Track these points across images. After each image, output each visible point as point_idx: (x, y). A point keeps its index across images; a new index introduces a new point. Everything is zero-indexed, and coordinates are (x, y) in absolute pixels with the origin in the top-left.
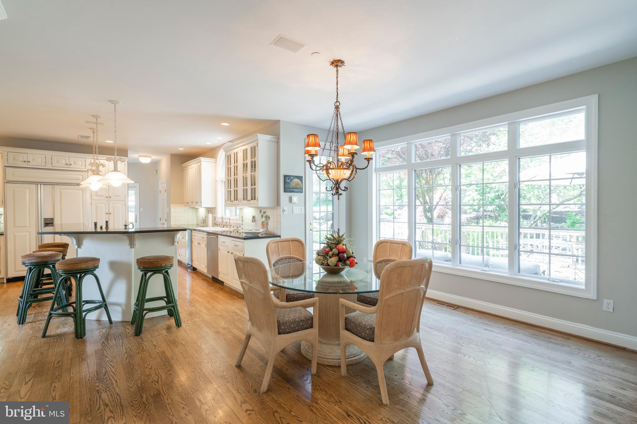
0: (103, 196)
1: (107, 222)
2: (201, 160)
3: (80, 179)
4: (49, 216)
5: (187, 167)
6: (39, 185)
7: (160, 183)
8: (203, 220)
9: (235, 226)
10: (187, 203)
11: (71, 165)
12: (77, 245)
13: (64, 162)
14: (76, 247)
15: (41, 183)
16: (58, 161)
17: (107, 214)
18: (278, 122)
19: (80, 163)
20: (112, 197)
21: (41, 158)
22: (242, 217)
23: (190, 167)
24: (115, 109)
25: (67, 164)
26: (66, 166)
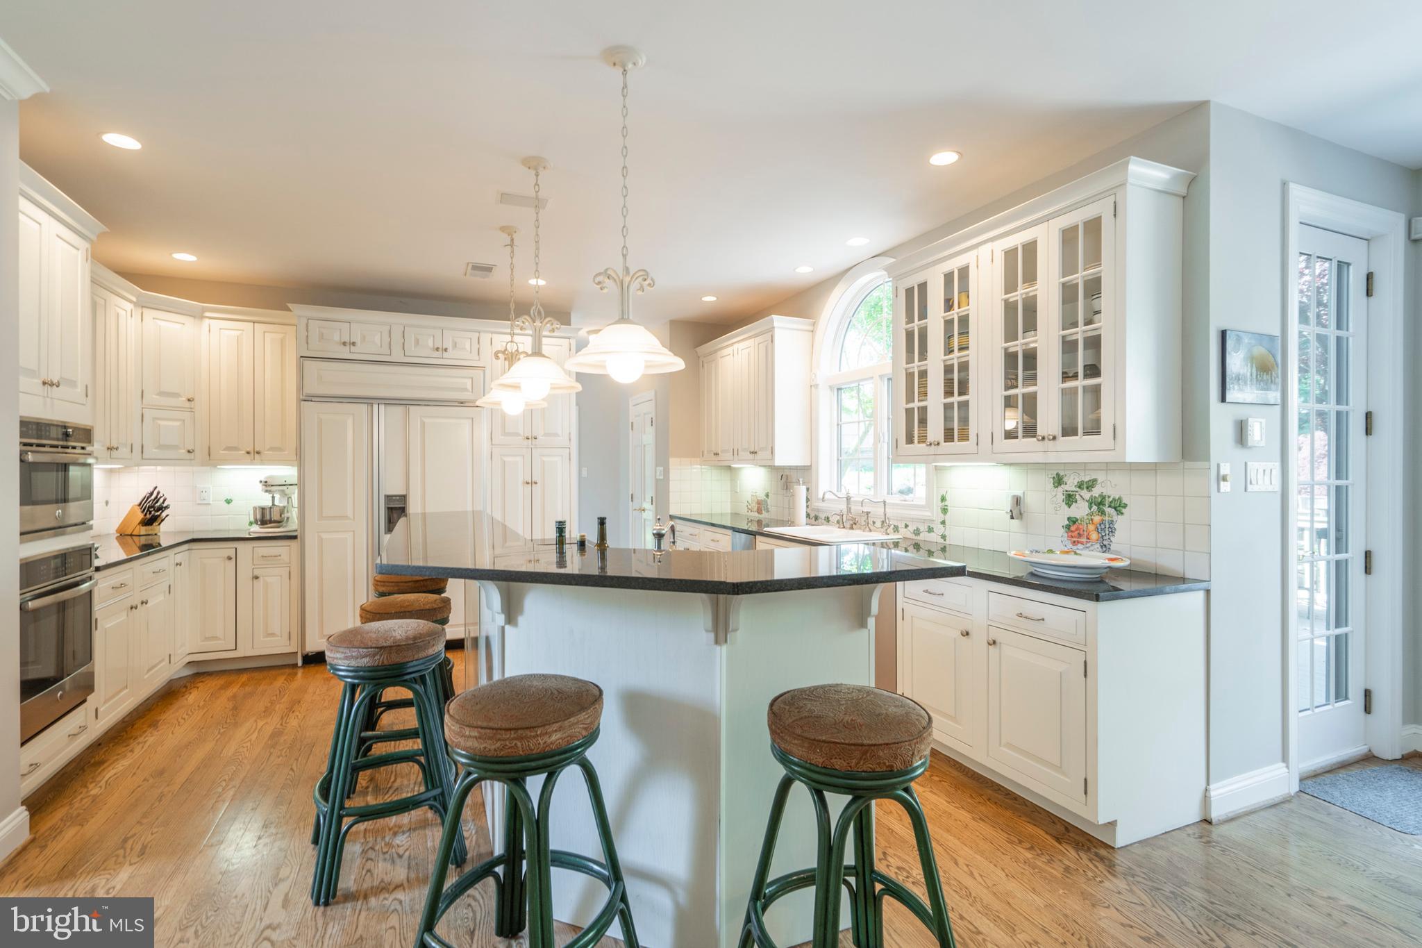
0: (517, 434)
1: (602, 522)
2: (776, 324)
3: (466, 390)
4: (396, 489)
5: (715, 351)
6: (375, 407)
7: (631, 404)
8: (759, 503)
9: (901, 525)
10: (716, 454)
11: (446, 350)
12: (503, 611)
13: (430, 343)
14: (501, 619)
15: (380, 401)
16: (417, 342)
17: (528, 483)
18: (1199, 109)
19: (468, 346)
20: (540, 437)
21: (381, 332)
22: (943, 499)
23: (728, 351)
24: (625, 87)
25: (437, 349)
26: (436, 354)
